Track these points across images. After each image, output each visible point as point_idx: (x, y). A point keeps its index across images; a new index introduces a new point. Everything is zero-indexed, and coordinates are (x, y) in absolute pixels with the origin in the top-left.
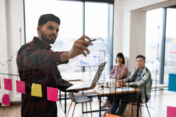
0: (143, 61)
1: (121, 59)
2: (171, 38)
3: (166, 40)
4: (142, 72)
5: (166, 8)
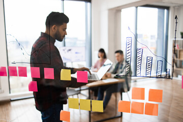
0: (120, 56)
1: (103, 54)
2: (142, 35)
3: (138, 36)
4: (122, 65)
5: (137, 7)
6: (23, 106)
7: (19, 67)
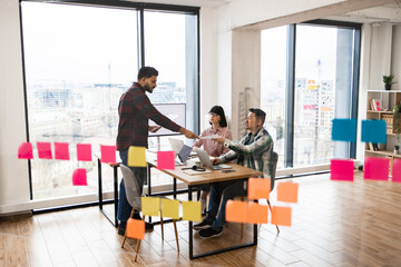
6: (58, 223)
7: (56, 144)
